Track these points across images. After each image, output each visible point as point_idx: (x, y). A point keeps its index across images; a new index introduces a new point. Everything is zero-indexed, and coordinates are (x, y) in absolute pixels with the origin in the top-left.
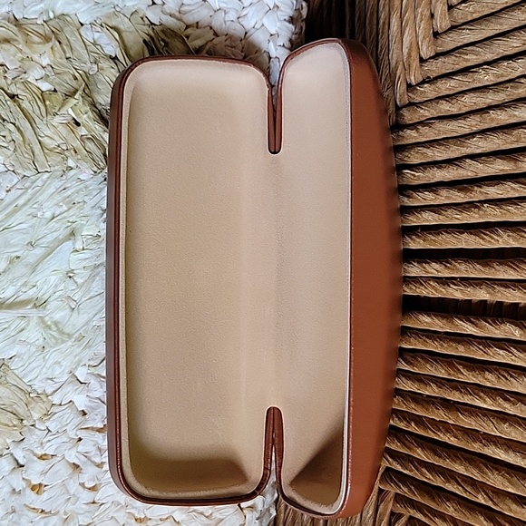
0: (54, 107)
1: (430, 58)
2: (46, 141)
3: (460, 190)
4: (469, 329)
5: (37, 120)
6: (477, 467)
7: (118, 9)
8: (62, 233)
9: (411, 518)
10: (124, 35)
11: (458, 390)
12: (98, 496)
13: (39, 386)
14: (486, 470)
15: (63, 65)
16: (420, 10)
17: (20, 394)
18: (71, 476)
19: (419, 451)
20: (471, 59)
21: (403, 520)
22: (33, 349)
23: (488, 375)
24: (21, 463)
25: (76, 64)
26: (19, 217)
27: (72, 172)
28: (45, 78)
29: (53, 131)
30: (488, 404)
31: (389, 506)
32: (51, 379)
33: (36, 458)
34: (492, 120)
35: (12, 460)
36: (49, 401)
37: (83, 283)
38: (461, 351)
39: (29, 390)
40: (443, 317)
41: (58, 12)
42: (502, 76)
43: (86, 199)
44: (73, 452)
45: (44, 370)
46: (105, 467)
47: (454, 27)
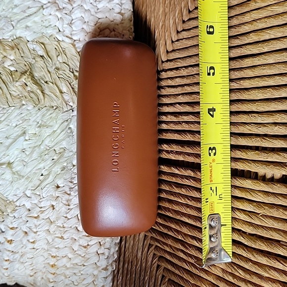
0: (16, 78)
1: (165, 61)
2: (13, 93)
3: (175, 116)
4: (176, 171)
5: (9, 84)
6: (179, 225)
7: (44, 34)
8: (20, 133)
9: (156, 246)
10: (46, 46)
11: (172, 195)
12: (35, 246)
13: (11, 198)
14: (182, 226)
15: (20, 60)
17: (3, 202)
19: (159, 219)
20: (179, 64)
21: (154, 247)
22: (8, 182)
23: (183, 190)
24: (3, 230)
25: (26, 59)
26: (2, 125)
27: (24, 107)
28: (12, 65)
29: (16, 88)
30: (182, 201)
31: (148, 241)
32: (16, 195)
33: (9, 229)
34: (186, 90)
36: (15, 204)
37: (29, 154)
38: (174, 180)
39: (6, 199)
40: (168, 166)
41: (18, 36)
42: (189, 73)
43: (30, 118)
44: (25, 226)
45: (13, 191)
46: (38, 233)
47: (173, 51)
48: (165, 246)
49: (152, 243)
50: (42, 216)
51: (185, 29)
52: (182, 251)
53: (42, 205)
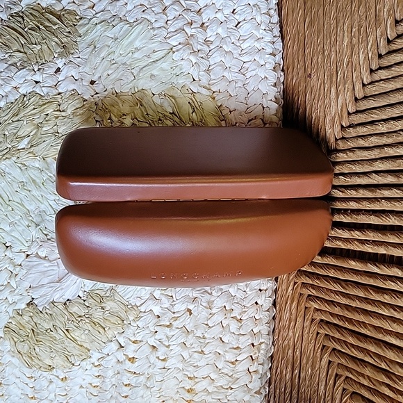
1: (353, 113)
3: (370, 191)
4: (376, 270)
6: (381, 348)
7: (174, 85)
9: (347, 377)
10: (177, 100)
11: (370, 304)
12: (167, 365)
13: (132, 301)
14: (386, 349)
16: (347, 86)
17: (122, 306)
18: (151, 353)
19: (350, 338)
20: (375, 116)
21: (343, 378)
23: (386, 296)
24: (123, 345)
30: (385, 312)
31: (334, 371)
32: (140, 298)
33: (131, 343)
34: (386, 153)
35: (117, 344)
36: (138, 310)
38: (371, 282)
39: (127, 303)
40: (361, 262)
41: (140, 88)
44: (153, 339)
45: (136, 292)
46: (171, 348)
47: (365, 98)
48: (360, 378)
49: (340, 372)
50: (175, 324)
51: (382, 66)
52: (388, 386)
53: (176, 309)
